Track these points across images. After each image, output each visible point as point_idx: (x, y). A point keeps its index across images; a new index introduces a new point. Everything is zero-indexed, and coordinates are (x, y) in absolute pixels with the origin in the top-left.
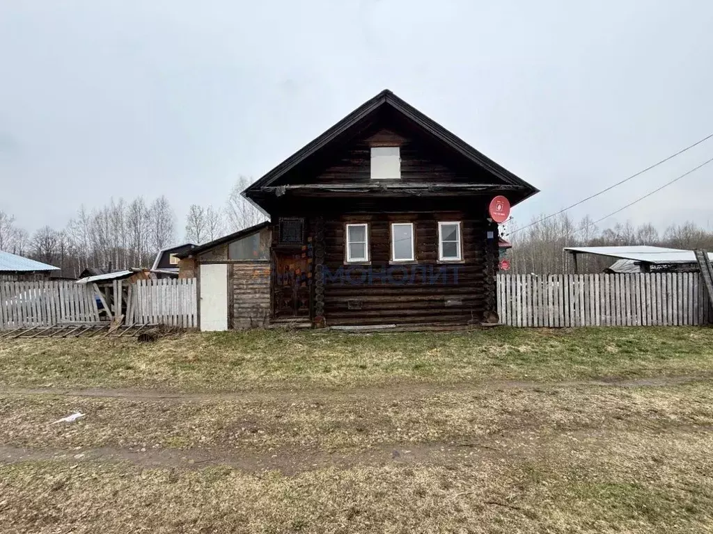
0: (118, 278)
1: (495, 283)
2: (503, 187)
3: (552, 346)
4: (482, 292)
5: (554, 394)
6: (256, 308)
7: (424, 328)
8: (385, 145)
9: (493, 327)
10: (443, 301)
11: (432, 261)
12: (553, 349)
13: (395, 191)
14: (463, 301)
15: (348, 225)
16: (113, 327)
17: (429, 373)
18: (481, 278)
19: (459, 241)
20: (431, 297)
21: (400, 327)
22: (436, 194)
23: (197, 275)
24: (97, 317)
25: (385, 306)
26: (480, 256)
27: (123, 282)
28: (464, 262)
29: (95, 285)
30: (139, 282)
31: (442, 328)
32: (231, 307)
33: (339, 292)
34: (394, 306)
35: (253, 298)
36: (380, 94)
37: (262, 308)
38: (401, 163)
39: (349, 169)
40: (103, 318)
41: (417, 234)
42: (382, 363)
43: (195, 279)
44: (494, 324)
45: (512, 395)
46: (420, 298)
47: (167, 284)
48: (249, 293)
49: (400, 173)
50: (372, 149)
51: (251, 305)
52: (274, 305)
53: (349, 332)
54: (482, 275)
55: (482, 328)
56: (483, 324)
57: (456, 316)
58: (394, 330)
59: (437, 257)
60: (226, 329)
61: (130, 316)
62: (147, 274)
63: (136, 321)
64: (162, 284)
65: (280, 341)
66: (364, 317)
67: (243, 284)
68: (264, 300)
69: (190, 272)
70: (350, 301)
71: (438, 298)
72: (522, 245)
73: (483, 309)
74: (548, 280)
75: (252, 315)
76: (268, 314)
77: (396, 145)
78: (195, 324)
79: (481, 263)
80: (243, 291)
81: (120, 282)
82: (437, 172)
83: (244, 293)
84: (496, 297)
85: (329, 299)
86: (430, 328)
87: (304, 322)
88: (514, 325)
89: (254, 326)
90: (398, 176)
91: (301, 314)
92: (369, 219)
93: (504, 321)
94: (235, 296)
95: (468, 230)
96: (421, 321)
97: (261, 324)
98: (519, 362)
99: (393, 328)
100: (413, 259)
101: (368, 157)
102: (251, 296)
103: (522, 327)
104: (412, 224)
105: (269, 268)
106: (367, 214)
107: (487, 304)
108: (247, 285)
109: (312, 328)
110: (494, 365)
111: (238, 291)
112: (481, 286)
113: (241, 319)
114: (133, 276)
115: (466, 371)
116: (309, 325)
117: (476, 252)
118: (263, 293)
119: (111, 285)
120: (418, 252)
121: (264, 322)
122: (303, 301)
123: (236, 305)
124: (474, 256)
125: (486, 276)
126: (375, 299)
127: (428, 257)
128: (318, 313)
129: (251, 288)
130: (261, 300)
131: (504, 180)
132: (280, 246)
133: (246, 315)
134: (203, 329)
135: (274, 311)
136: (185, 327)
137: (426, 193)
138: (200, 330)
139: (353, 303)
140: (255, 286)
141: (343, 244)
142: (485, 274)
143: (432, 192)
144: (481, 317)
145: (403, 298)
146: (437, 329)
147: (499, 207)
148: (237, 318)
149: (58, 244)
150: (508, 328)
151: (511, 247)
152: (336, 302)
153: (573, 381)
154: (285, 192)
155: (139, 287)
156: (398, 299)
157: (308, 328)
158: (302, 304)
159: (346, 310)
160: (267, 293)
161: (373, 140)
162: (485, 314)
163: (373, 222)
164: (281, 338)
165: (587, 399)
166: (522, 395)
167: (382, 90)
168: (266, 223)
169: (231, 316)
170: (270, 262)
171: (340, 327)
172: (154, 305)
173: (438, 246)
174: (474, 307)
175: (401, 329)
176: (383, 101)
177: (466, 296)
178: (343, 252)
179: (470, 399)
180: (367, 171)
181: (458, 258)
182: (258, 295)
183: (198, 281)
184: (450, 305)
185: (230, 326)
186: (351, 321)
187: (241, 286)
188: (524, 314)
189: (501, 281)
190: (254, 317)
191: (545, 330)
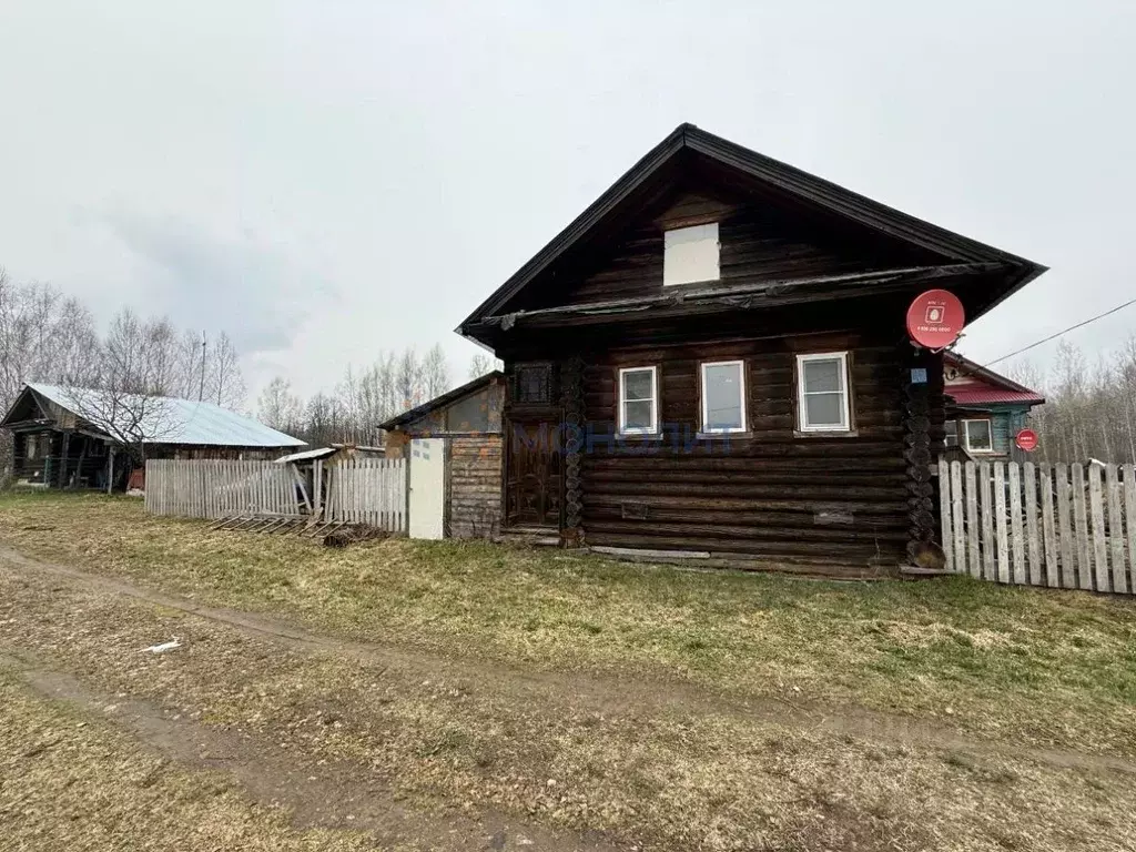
0: (318, 458)
1: (935, 481)
2: (942, 271)
3: (1078, 642)
4: (904, 499)
5: (998, 781)
6: (480, 507)
7: (768, 565)
8: (689, 223)
9: (931, 576)
10: (811, 513)
11: (784, 433)
12: (1076, 649)
13: (699, 302)
14: (855, 514)
15: (622, 371)
16: (310, 524)
17: (710, 664)
18: (902, 469)
19: (845, 392)
20: (785, 504)
21: (718, 558)
22: (784, 302)
23: (406, 454)
24: (297, 509)
25: (688, 517)
26: (896, 421)
27: (323, 463)
28: (856, 435)
29: (294, 465)
30: (339, 462)
31: (807, 569)
32: (448, 504)
33: (607, 487)
34: (708, 517)
35: (477, 492)
36: (674, 133)
37: (490, 507)
38: (720, 251)
39: (626, 273)
40: (303, 510)
41: (751, 381)
42: (637, 626)
43: (404, 461)
44: (933, 571)
45: (869, 756)
46: (758, 504)
47: (372, 467)
48: (471, 484)
49: (718, 270)
50: (667, 234)
51: (474, 503)
52: (508, 504)
53: (623, 559)
54: (902, 462)
55: (902, 577)
56: (904, 568)
57: (840, 546)
58: (704, 563)
59: (794, 424)
60: (441, 537)
61: (329, 510)
62: (350, 452)
63: (336, 517)
64: (366, 466)
65: (501, 565)
66: (651, 534)
67: (464, 470)
68: (492, 496)
69: (398, 450)
70: (626, 504)
71: (799, 506)
72: (1100, 394)
73: (904, 536)
74: (1086, 477)
75: (476, 518)
76: (498, 519)
77: (711, 219)
78: (403, 527)
79: (899, 436)
80: (464, 480)
81: (320, 462)
82: (793, 258)
83: (464, 484)
84: (937, 513)
85: (591, 499)
86: (781, 566)
87: (549, 535)
88: (989, 576)
89: (477, 535)
90: (716, 275)
91: (550, 521)
92: (661, 357)
93: (961, 567)
94: (453, 487)
95: (868, 368)
96: (762, 551)
97: (487, 534)
98: (955, 670)
99: (704, 559)
100: (743, 429)
101: (659, 249)
102: (474, 488)
103: (1013, 584)
104: (741, 363)
105: (500, 445)
106: (656, 350)
107: (913, 524)
108: (470, 471)
109: (560, 546)
110: (879, 669)
111: (458, 480)
112: (899, 484)
113: (462, 524)
114: (335, 456)
115: (798, 672)
116: (555, 541)
117: (887, 413)
118: (492, 484)
119: (311, 467)
120: (755, 415)
121: (492, 530)
122: (554, 500)
123: (455, 502)
124: (881, 422)
125: (910, 464)
126: (672, 502)
127: (776, 426)
128: (570, 521)
129: (476, 476)
130: (488, 496)
131: (946, 253)
132: (516, 409)
133: (467, 518)
134: (412, 536)
135: (507, 514)
136: (390, 530)
137: (763, 302)
138: (408, 536)
139: (629, 508)
140: (481, 474)
141: (614, 404)
142: (907, 460)
143: (773, 297)
144: (899, 551)
145: (724, 504)
146: (795, 568)
147: (934, 315)
148: (456, 521)
149: (330, 412)
150: (970, 582)
151: (1043, 402)
152: (604, 505)
153: (1094, 753)
154: (515, 323)
155: (340, 469)
156: (713, 503)
157: (552, 545)
158: (552, 505)
159: (618, 519)
160: (496, 485)
161: (668, 217)
162: (911, 545)
163: (666, 363)
164: (506, 559)
165: (1105, 823)
166: (896, 764)
167: (678, 125)
168: (496, 374)
169: (448, 518)
170: (501, 435)
171: (608, 549)
172: (356, 495)
173: (796, 403)
174: (881, 530)
175: (720, 563)
176: (680, 146)
177: (861, 506)
178: (614, 417)
179: (757, 743)
180: (658, 273)
181: (844, 426)
182: (484, 488)
183: (408, 462)
184: (822, 522)
185: (447, 532)
186: (624, 540)
187: (462, 472)
188: (1019, 554)
189: (949, 475)
190: (478, 522)
191: (1082, 597)
